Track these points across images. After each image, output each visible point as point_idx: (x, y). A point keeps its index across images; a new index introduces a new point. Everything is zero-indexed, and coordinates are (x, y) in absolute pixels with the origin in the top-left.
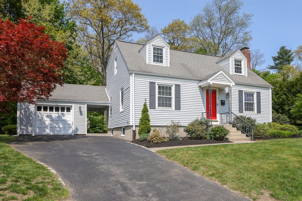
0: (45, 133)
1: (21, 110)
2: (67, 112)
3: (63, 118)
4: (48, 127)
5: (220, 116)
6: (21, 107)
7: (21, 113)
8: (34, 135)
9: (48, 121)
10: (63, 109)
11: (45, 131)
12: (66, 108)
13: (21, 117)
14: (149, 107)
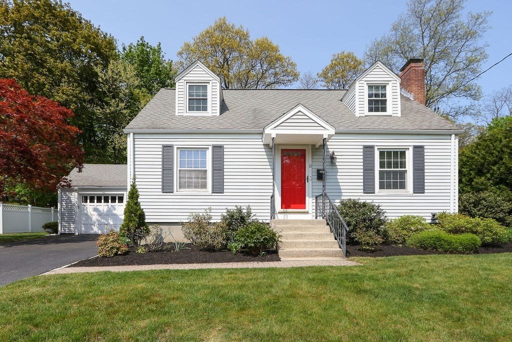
0: (92, 232)
1: (62, 201)
2: (119, 202)
3: (114, 212)
4: (96, 224)
5: (314, 201)
6: (61, 198)
7: (61, 206)
8: (77, 234)
9: (95, 217)
10: (114, 200)
11: (92, 229)
12: (117, 198)
13: (63, 210)
14: (161, 190)
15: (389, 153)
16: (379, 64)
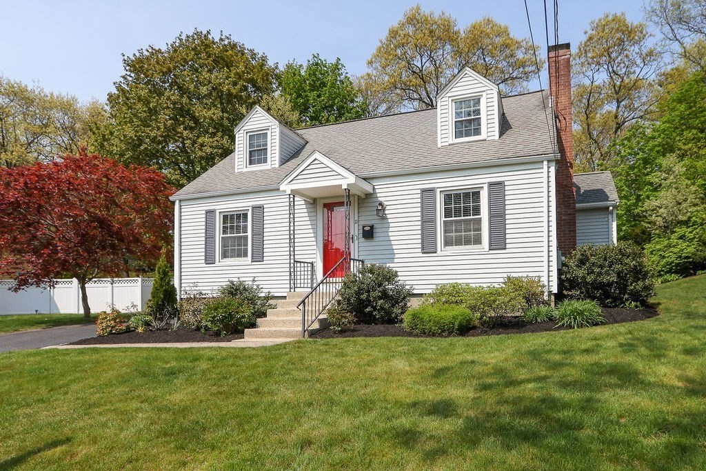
14: (203, 261)
15: (458, 196)
16: (468, 70)
